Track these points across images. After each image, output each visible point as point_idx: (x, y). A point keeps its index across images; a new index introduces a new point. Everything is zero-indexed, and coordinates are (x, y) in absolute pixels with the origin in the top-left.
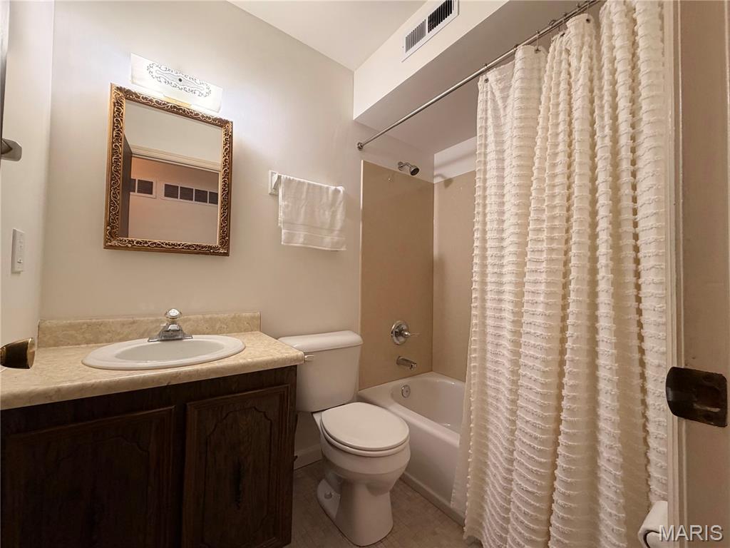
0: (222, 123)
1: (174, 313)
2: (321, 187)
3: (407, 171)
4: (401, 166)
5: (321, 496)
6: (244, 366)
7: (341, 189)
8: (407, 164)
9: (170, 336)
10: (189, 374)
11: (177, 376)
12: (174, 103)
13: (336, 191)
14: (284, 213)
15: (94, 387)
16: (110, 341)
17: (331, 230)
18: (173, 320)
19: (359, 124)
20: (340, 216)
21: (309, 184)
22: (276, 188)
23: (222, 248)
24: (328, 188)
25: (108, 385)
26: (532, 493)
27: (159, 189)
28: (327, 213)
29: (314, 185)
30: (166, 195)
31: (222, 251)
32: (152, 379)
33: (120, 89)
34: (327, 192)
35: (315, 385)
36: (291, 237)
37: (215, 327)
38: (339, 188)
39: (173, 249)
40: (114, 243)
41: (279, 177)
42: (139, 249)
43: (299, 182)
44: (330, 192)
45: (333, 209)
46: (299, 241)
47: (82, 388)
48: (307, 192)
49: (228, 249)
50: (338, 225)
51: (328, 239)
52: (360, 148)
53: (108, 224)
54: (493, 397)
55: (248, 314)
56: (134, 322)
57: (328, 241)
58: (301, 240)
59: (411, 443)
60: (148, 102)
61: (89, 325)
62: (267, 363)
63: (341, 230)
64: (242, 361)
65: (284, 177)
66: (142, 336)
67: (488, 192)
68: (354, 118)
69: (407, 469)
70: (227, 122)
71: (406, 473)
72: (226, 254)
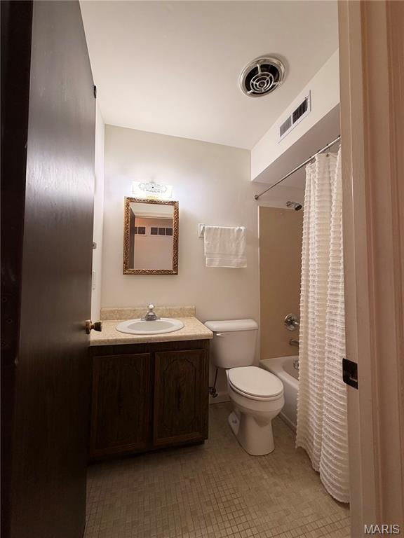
0: (173, 203)
1: (151, 306)
2: (229, 229)
3: (293, 207)
4: (289, 204)
5: (230, 421)
6: (180, 337)
7: (242, 228)
8: (293, 203)
9: (150, 318)
10: (156, 339)
11: (150, 339)
12: (151, 199)
13: (240, 230)
14: (207, 248)
15: (120, 340)
16: (126, 319)
17: (236, 255)
18: (151, 310)
19: (255, 183)
20: (242, 246)
21: (222, 229)
22: (202, 233)
23: (174, 271)
24: (233, 229)
25: (125, 340)
26: (336, 422)
27: (148, 231)
28: (233, 245)
29: (225, 229)
30: (152, 234)
31: (174, 272)
32: (141, 339)
33: (128, 198)
34: (233, 232)
35: (227, 352)
36: (211, 261)
37: (171, 314)
38: (241, 228)
39: (151, 273)
40: (127, 272)
41: (204, 228)
42: (137, 274)
43: (216, 228)
44: (235, 231)
45: (238, 241)
46: (216, 264)
47: (116, 340)
48: (221, 234)
49: (177, 271)
50: (241, 251)
51: (234, 261)
52: (257, 199)
53: (124, 263)
54: (312, 362)
55: (188, 307)
56: (135, 310)
57: (234, 263)
58: (217, 263)
59: (284, 395)
60: (140, 201)
61: (118, 311)
62: (193, 336)
63: (243, 255)
64: (180, 334)
65: (206, 227)
66: (138, 318)
67: (310, 236)
68: (252, 180)
69: (282, 410)
70: (175, 202)
71: (282, 413)
72: (176, 274)
